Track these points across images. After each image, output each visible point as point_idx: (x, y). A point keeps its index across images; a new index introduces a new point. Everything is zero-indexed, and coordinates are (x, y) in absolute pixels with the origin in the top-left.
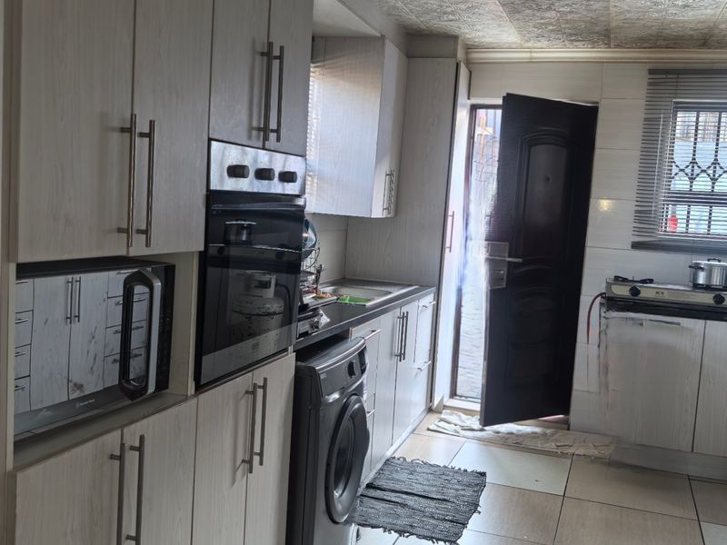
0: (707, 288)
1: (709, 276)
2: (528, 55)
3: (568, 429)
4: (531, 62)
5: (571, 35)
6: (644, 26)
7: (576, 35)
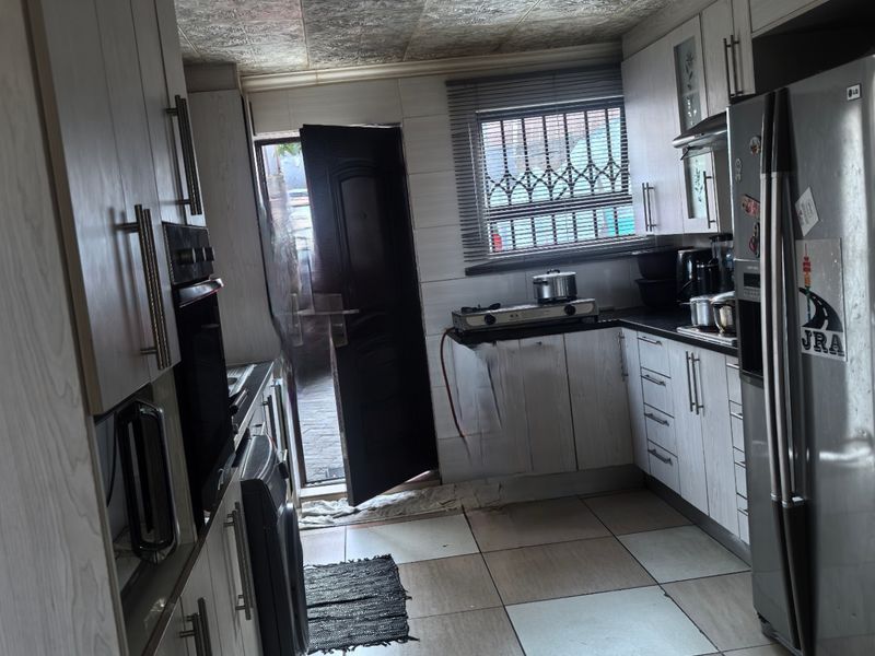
0: (554, 301)
1: (553, 290)
2: (314, 77)
3: (441, 484)
4: (318, 85)
5: (367, 51)
6: (446, 35)
7: (372, 50)
